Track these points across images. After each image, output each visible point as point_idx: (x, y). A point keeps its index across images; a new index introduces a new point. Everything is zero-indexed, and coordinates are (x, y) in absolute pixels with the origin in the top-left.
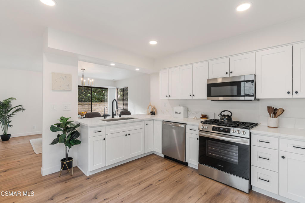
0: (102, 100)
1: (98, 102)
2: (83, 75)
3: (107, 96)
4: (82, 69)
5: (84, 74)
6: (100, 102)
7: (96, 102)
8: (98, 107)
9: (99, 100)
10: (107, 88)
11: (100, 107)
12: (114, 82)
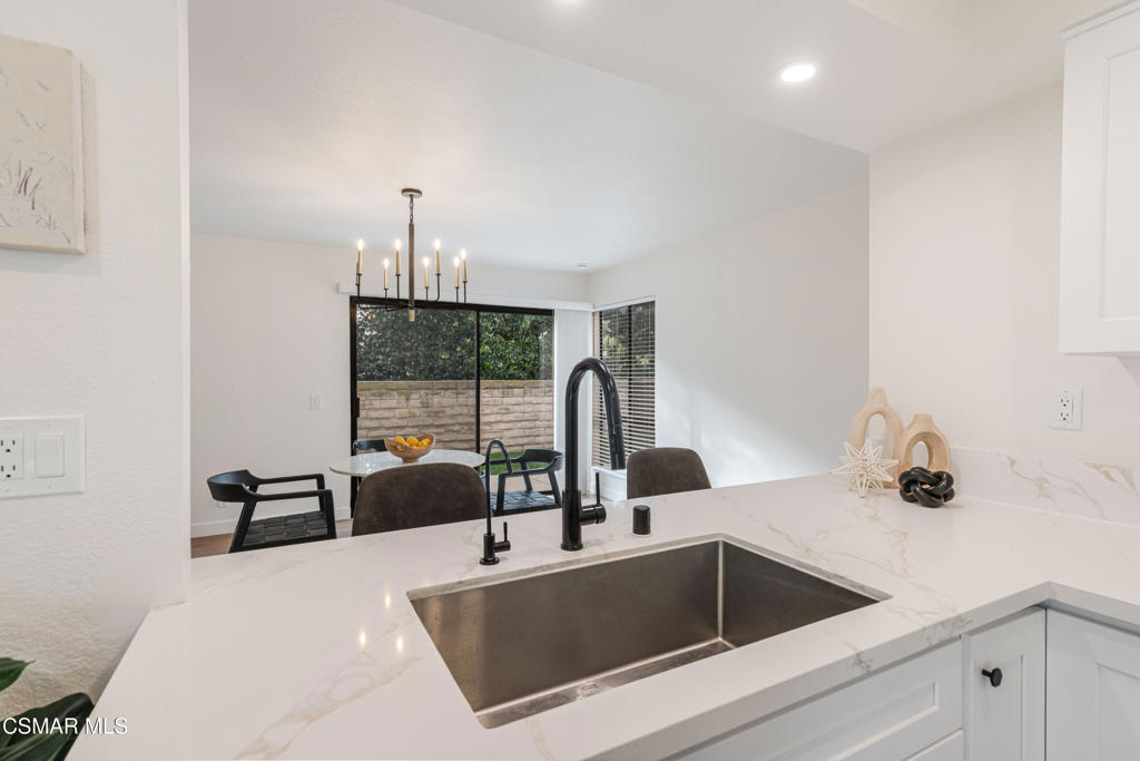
0: (533, 370)
1: (519, 378)
2: (411, 226)
3: (550, 351)
4: (404, 191)
5: (414, 221)
6: (529, 378)
7: (512, 377)
8: (520, 400)
9: (524, 369)
10: (549, 313)
11: (527, 399)
12: (585, 280)
